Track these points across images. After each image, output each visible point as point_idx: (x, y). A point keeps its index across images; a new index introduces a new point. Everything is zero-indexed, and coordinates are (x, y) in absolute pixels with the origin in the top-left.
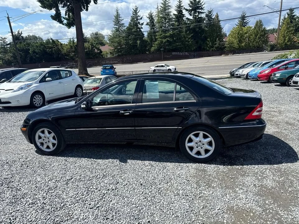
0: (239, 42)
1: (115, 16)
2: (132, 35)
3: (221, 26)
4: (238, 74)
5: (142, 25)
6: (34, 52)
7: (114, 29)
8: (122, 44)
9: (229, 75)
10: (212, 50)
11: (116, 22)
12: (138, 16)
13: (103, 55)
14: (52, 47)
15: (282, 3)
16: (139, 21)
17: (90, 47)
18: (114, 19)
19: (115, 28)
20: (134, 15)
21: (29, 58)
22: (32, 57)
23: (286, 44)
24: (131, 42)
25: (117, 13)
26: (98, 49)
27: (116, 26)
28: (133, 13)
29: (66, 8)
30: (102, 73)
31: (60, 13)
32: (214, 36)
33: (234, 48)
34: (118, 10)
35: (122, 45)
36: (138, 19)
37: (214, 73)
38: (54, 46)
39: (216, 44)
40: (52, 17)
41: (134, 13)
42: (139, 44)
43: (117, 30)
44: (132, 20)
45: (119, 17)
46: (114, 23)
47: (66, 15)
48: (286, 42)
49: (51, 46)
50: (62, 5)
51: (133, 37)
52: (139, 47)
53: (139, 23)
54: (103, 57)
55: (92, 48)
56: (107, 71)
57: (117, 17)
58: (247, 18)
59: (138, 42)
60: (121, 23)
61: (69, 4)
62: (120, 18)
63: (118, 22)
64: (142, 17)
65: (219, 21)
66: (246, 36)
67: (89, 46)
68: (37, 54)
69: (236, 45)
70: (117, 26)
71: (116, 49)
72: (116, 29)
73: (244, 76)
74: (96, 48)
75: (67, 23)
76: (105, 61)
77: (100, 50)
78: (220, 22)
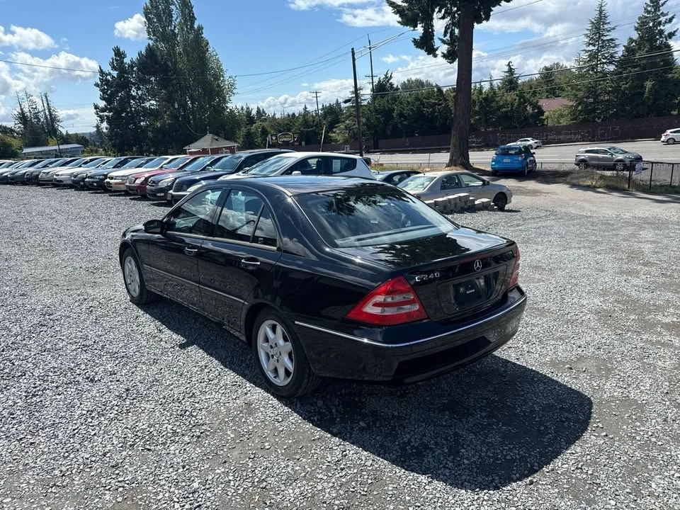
1: (592, 23)
2: (635, 67)
5: (670, 38)
6: (401, 115)
7: (585, 56)
8: (600, 91)
11: (592, 38)
12: (662, 13)
13: (544, 120)
14: (435, 104)
16: (662, 27)
17: (517, 101)
18: (588, 30)
19: (587, 51)
20: (649, 12)
21: (390, 127)
22: (396, 124)
24: (627, 86)
25: (601, 12)
26: (536, 106)
27: (591, 48)
28: (645, 9)
29: (449, 18)
30: (494, 163)
31: (433, 31)
34: (603, 4)
35: (599, 95)
36: (660, 22)
38: (440, 102)
40: (415, 41)
41: (649, 9)
42: (650, 91)
43: (593, 56)
44: (642, 25)
45: (604, 23)
46: (587, 40)
47: (445, 35)
49: (434, 101)
50: (441, 15)
51: (636, 71)
52: (648, 98)
53: (661, 32)
54: (543, 125)
55: (520, 104)
56: (505, 161)
57: (598, 23)
59: (649, 84)
60: (605, 38)
61: (455, 9)
62: (606, 26)
63: (600, 37)
64: (673, 17)
67: (515, 100)
68: (406, 118)
70: (594, 46)
71: (579, 104)
72: (589, 56)
74: (531, 104)
75: (448, 51)
76: (547, 135)
77: (539, 108)
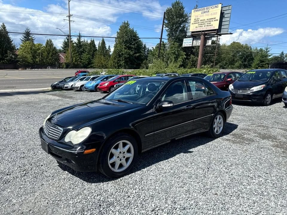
0: (33, 57)
3: (10, 38)
4: (67, 87)
9: (50, 88)
10: (3, 62)
15: (70, 29)
23: (74, 64)
32: (3, 48)
33: (28, 62)
37: (27, 87)
39: (8, 56)
48: (74, 61)
58: (32, 35)
65: (7, 33)
66: (39, 52)
69: (30, 60)
73: (78, 88)
78: (9, 34)
